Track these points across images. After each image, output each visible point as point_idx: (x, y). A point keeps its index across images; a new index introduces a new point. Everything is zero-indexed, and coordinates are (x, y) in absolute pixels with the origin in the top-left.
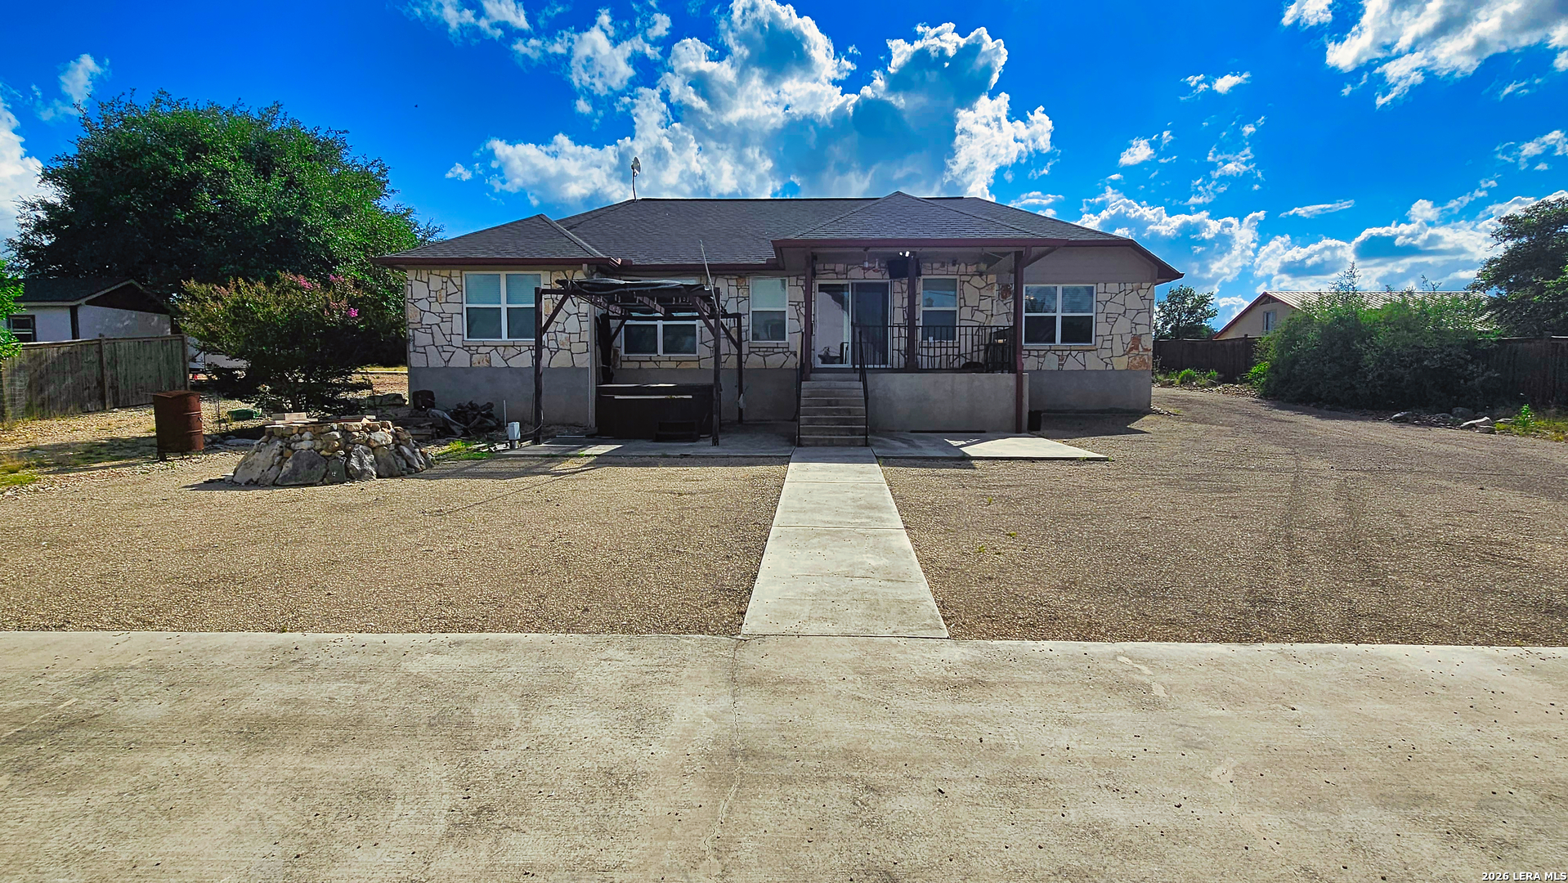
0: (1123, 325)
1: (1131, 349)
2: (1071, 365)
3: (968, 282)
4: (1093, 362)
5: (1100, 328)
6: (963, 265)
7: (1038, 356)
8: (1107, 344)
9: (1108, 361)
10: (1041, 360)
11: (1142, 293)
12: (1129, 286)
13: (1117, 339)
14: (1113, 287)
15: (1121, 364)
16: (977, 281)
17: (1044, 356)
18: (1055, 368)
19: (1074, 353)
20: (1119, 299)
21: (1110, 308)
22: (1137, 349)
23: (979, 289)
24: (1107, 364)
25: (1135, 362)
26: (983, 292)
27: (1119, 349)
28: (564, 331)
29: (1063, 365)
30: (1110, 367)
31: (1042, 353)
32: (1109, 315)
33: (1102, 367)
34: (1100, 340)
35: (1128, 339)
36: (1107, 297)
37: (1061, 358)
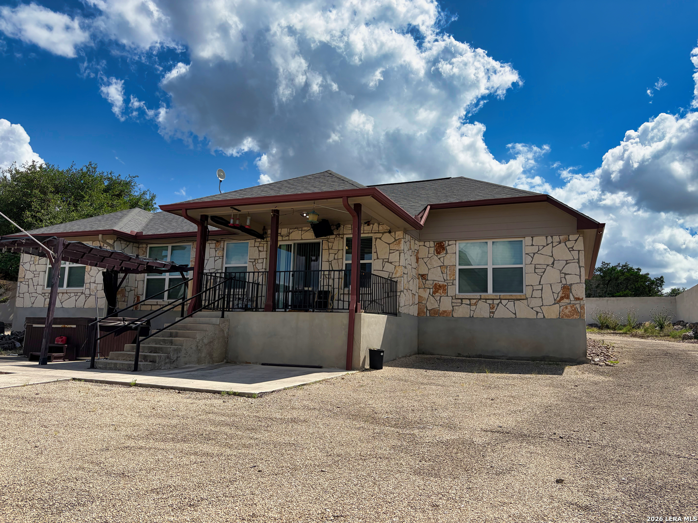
0: (552, 275)
1: (562, 298)
2: (501, 312)
3: (380, 238)
4: (523, 311)
5: (529, 279)
6: (376, 225)
7: (470, 305)
8: (537, 294)
9: (538, 310)
10: (473, 308)
11: (569, 244)
12: (556, 239)
13: (547, 289)
14: (540, 240)
15: (552, 312)
16: (387, 238)
17: (476, 304)
18: (487, 315)
19: (504, 302)
20: (547, 250)
21: (538, 259)
22: (568, 298)
23: (389, 244)
24: (537, 313)
25: (567, 311)
26: (392, 247)
27: (549, 298)
28: (94, 283)
29: (493, 313)
30: (540, 316)
31: (473, 301)
32: (537, 266)
33: (532, 315)
34: (530, 289)
35: (558, 288)
36: (535, 249)
37: (492, 307)
